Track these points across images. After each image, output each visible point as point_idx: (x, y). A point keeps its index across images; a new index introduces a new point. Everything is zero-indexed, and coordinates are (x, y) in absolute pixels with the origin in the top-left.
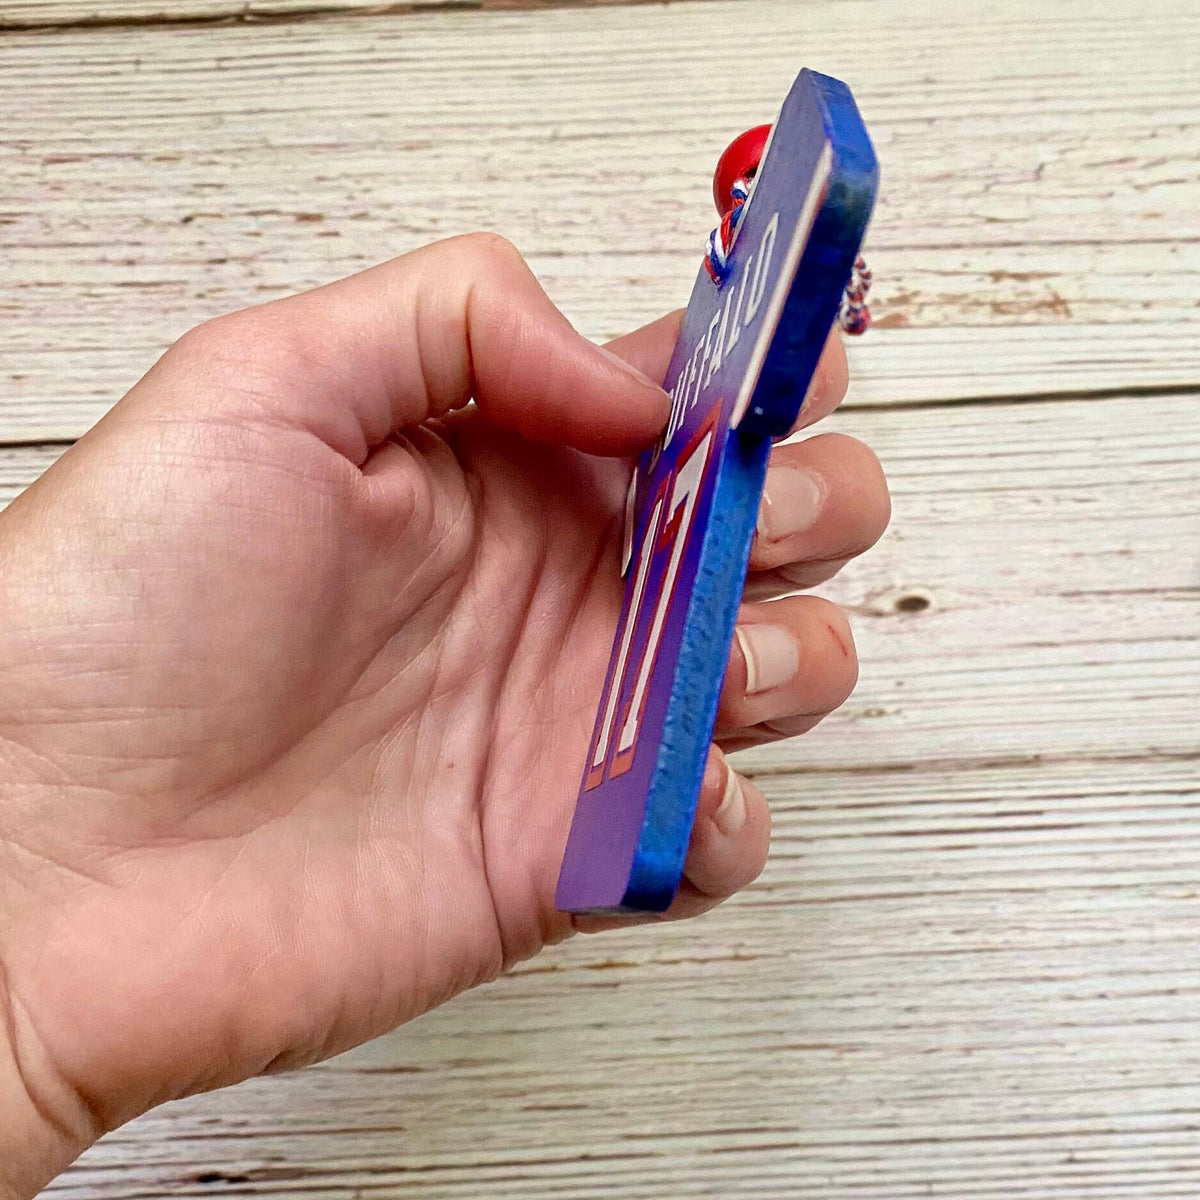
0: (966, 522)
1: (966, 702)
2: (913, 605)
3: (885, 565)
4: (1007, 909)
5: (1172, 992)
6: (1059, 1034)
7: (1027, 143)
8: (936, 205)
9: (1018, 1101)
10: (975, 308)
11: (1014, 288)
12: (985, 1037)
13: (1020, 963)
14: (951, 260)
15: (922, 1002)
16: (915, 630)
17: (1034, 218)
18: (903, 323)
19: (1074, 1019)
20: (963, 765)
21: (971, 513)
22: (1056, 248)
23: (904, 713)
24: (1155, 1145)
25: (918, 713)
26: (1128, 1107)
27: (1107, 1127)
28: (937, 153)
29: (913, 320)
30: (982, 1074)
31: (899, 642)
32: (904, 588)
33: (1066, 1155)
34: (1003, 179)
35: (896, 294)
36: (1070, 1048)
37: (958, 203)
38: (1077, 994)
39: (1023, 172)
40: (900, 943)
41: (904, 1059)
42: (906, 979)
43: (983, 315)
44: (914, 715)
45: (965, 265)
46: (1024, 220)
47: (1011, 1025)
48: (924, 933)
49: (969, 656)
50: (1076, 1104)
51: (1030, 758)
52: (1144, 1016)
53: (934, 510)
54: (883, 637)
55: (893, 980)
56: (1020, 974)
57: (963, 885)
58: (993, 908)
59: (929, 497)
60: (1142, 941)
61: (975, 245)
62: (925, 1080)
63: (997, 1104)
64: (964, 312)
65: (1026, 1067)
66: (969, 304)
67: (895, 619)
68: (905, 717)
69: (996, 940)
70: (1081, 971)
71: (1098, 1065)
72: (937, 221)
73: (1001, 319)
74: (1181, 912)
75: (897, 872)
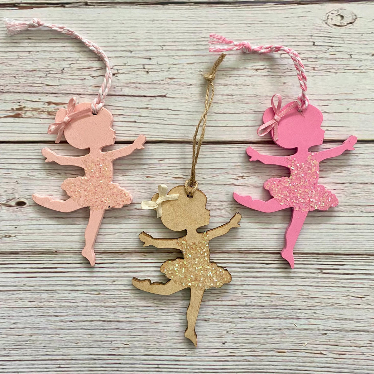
0: (38, 179)
1: (36, 234)
2: (21, 204)
3: (13, 191)
4: (45, 296)
5: (91, 321)
6: (58, 332)
7: (59, 61)
8: (31, 79)
9: (45, 350)
10: (42, 113)
11: (54, 107)
12: (36, 332)
13: (47, 311)
14: (35, 97)
15: (18, 321)
16: (21, 211)
17: (60, 85)
18: (20, 116)
19: (62, 328)
20: (34, 253)
21: (40, 176)
22: (67, 95)
23: (17, 237)
24: (84, 364)
25: (21, 237)
26: (77, 353)
27: (71, 358)
28: (31, 63)
29: (23, 115)
30: (35, 342)
31: (16, 215)
32: (18, 198)
33: (59, 366)
34: (51, 72)
35: (19, 107)
36: (61, 336)
37: (38, 79)
38: (64, 320)
39: (58, 70)
40: (13, 304)
41: (12, 337)
42: (14, 315)
43: (44, 115)
44: (20, 237)
45: (39, 99)
46: (58, 86)
47: (44, 329)
48: (20, 301)
49: (37, 220)
50: (62, 351)
51: (54, 252)
52: (83, 328)
53: (28, 175)
54: (12, 213)
55: (10, 315)
56: (48, 314)
57: (32, 288)
58: (41, 295)
59: (27, 171)
60: (84, 306)
61: (42, 93)
62: (18, 343)
63: (39, 351)
64: (39, 114)
65: (48, 341)
66: (41, 111)
67: (16, 208)
68: (17, 238)
69: (41, 304)
70: (66, 314)
71: (69, 340)
72: (31, 84)
73: (50, 117)
74: (96, 299)
75: (13, 284)
